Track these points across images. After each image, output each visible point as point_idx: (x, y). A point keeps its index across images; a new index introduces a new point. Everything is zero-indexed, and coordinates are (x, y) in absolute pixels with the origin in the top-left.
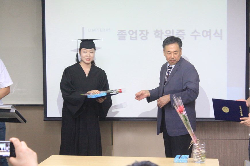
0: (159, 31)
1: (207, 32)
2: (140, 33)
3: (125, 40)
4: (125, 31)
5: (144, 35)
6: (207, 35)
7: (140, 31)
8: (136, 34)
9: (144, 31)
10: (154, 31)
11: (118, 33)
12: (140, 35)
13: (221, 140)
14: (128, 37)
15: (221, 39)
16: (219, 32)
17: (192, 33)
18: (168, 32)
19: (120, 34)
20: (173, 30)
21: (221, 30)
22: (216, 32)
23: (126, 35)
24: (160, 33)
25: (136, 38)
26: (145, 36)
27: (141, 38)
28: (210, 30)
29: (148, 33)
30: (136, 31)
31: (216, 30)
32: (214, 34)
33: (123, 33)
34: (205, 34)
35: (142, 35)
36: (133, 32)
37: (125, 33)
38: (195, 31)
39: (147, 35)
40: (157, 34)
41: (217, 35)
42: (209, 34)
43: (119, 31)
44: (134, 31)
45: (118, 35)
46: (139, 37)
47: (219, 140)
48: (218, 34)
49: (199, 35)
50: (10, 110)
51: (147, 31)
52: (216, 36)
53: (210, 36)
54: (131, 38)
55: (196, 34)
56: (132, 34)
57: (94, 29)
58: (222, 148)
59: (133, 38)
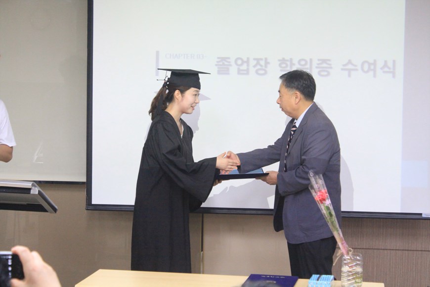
0: (287, 60)
1: (370, 64)
2: (255, 62)
3: (228, 74)
4: (229, 58)
5: (262, 66)
6: (369, 70)
7: (254, 59)
8: (248, 65)
9: (261, 59)
10: (279, 60)
11: (217, 62)
12: (254, 66)
13: (389, 251)
14: (233, 69)
15: (394, 76)
16: (390, 64)
17: (344, 65)
18: (303, 63)
19: (221, 63)
20: (311, 60)
21: (394, 62)
22: (386, 64)
23: (230, 65)
24: (289, 63)
25: (247, 72)
26: (264, 68)
27: (257, 72)
28: (375, 61)
29: (269, 63)
30: (248, 59)
31: (386, 62)
32: (382, 69)
33: (226, 63)
34: (366, 67)
35: (259, 67)
36: (243, 62)
37: (229, 62)
38: (350, 62)
39: (266, 66)
40: (284, 65)
41: (386, 69)
42: (372, 67)
43: (218, 58)
44: (245, 59)
45: (216, 65)
46: (252, 70)
47: (386, 251)
48: (389, 68)
49: (356, 70)
50: (29, 189)
51: (266, 59)
52: (384, 72)
53: (374, 70)
54: (240, 72)
55: (350, 67)
56: (242, 65)
57: (176, 55)
58: (390, 265)
59: (242, 72)
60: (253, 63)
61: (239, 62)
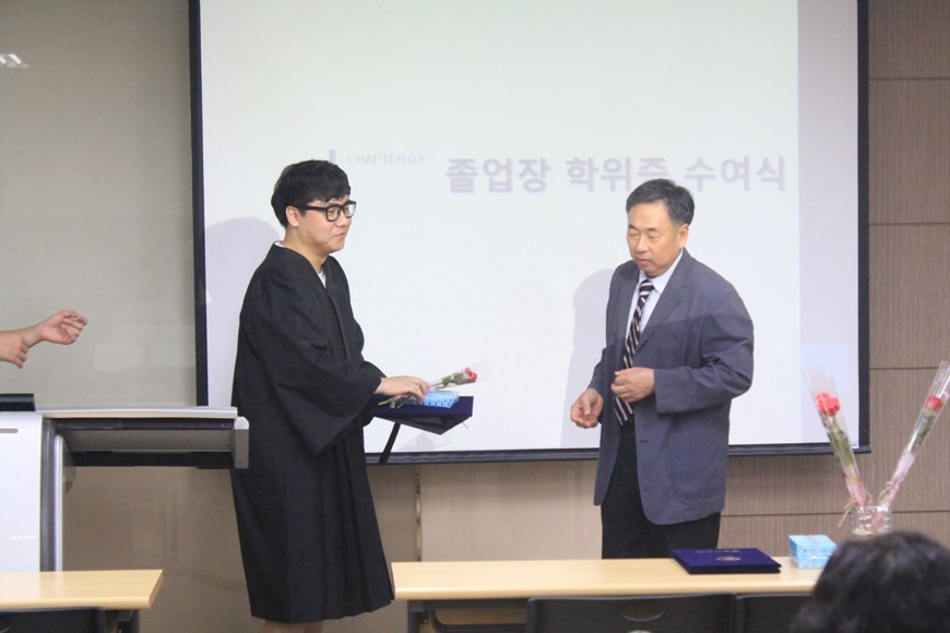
0: (584, 163)
1: (737, 166)
2: (522, 167)
3: (472, 191)
4: (472, 161)
6: (736, 176)
7: (521, 162)
8: (509, 174)
9: (535, 162)
10: (568, 163)
11: (451, 169)
12: (522, 175)
13: (773, 519)
14: (482, 182)
15: (781, 188)
16: (775, 165)
17: (689, 169)
18: (613, 166)
19: (457, 171)
20: (628, 160)
21: (781, 160)
22: (766, 165)
23: (476, 175)
24: (586, 168)
25: (508, 187)
26: (539, 178)
27: (526, 185)
28: (746, 159)
29: (549, 169)
30: (509, 161)
31: (766, 160)
32: (759, 173)
33: (467, 171)
34: (730, 171)
35: (529, 176)
36: (500, 168)
37: (473, 169)
38: (700, 163)
39: (543, 175)
40: (577, 172)
41: (767, 175)
42: (742, 171)
43: (452, 161)
44: (504, 163)
45: (448, 175)
46: (517, 183)
47: (766, 519)
48: (773, 172)
49: (713, 177)
50: (232, 421)
51: (543, 161)
52: (764, 180)
53: (746, 177)
54: (493, 186)
55: (700, 171)
56: (496, 173)
57: (369, 156)
58: (775, 543)
59: (498, 187)
60: (518, 168)
61: (492, 168)
